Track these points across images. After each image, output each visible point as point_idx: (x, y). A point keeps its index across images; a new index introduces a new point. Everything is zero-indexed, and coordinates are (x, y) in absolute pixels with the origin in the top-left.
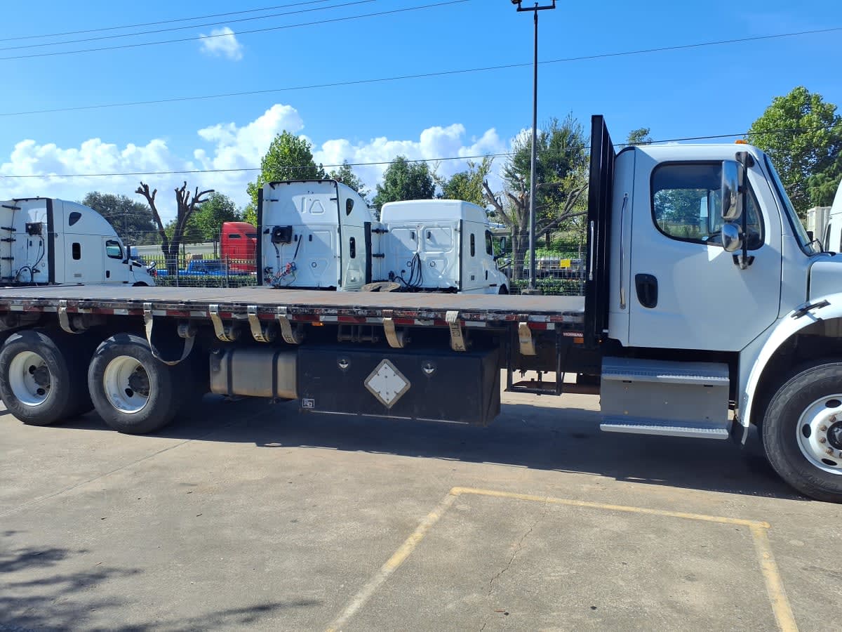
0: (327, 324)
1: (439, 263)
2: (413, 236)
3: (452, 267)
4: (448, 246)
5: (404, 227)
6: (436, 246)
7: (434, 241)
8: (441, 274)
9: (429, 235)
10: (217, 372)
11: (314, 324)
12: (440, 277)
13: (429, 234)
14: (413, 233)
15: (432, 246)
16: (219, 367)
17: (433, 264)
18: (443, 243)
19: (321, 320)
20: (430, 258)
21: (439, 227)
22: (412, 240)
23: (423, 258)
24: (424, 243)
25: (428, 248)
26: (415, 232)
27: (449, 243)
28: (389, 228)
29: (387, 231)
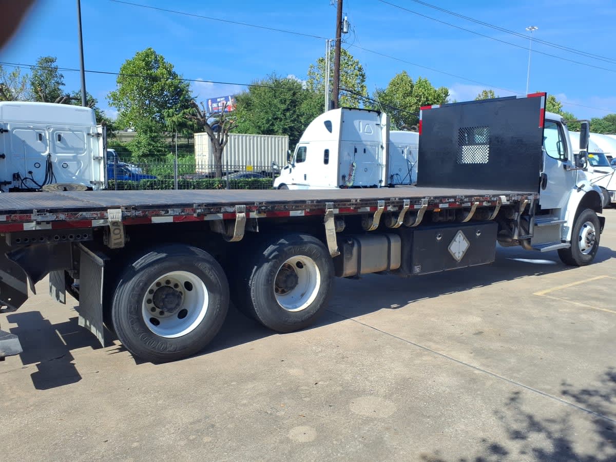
0: (443, 209)
1: (72, 166)
2: (41, 137)
3: (86, 169)
4: (81, 149)
5: (29, 128)
6: (67, 148)
7: (66, 144)
8: (75, 176)
9: (60, 138)
10: (349, 259)
11: (436, 210)
12: (74, 178)
13: (59, 136)
14: (40, 135)
15: (62, 148)
16: (351, 254)
17: (65, 166)
18: (75, 146)
19: (440, 207)
20: (61, 160)
21: (70, 130)
22: (39, 141)
23: (55, 160)
24: (54, 146)
25: (57, 149)
26: (43, 134)
27: (82, 147)
28: (9, 128)
29: (7, 131)
